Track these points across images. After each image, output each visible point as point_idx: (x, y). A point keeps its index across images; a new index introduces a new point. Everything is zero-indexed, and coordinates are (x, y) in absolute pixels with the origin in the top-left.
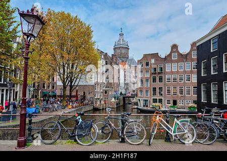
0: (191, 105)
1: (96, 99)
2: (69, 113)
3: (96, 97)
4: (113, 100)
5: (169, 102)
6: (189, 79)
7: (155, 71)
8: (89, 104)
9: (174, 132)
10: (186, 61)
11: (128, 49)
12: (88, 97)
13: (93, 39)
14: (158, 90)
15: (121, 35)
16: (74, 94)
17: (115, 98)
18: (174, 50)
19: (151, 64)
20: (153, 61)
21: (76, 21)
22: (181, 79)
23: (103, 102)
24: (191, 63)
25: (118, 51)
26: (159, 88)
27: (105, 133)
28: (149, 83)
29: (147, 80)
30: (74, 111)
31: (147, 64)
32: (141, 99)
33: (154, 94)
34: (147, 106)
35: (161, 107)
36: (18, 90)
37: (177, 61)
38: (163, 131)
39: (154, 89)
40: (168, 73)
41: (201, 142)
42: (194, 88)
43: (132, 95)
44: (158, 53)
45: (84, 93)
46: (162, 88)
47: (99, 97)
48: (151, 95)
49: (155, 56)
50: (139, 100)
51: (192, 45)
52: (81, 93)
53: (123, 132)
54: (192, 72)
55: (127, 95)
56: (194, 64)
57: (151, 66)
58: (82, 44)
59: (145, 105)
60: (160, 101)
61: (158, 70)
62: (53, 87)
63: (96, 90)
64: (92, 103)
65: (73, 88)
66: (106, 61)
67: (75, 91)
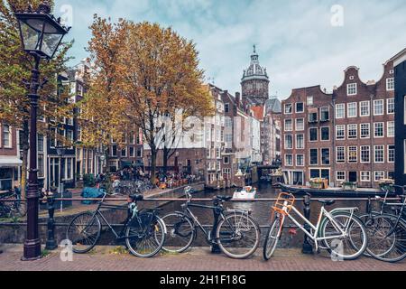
0: (384, 180)
1: (209, 172)
2: (161, 196)
3: (209, 169)
4: (239, 173)
5: (341, 175)
6: (380, 132)
7: (315, 119)
8: (198, 181)
9: (318, 236)
10: (375, 98)
11: (268, 82)
12: (196, 168)
13: (200, 67)
14: (320, 155)
15: (255, 57)
16: (171, 163)
17: (242, 169)
18: (352, 78)
19: (307, 106)
20: (310, 100)
21: (169, 36)
22: (365, 132)
23: (221, 178)
24: (385, 101)
25: (250, 87)
26: (323, 150)
27: (181, 235)
28: (303, 141)
29: (300, 137)
30: (170, 192)
31: (300, 107)
32: (288, 171)
33: (314, 160)
34: (300, 184)
35: (326, 185)
36: (81, 158)
37: (356, 99)
38: (295, 231)
39: (314, 153)
40: (340, 122)
41: (378, 256)
42: (390, 147)
43: (273, 163)
44: (319, 86)
45: (189, 161)
46: (328, 150)
47: (214, 169)
48: (306, 163)
49: (315, 91)
50: (286, 172)
51: (385, 67)
52: (183, 163)
53: (214, 234)
54: (385, 118)
55: (265, 164)
56: (390, 102)
57: (307, 111)
58: (181, 76)
59: (297, 182)
60: (325, 173)
61: (321, 118)
62: (139, 153)
63: (209, 157)
64: (203, 179)
65: (169, 154)
66: (227, 106)
67: (173, 157)
